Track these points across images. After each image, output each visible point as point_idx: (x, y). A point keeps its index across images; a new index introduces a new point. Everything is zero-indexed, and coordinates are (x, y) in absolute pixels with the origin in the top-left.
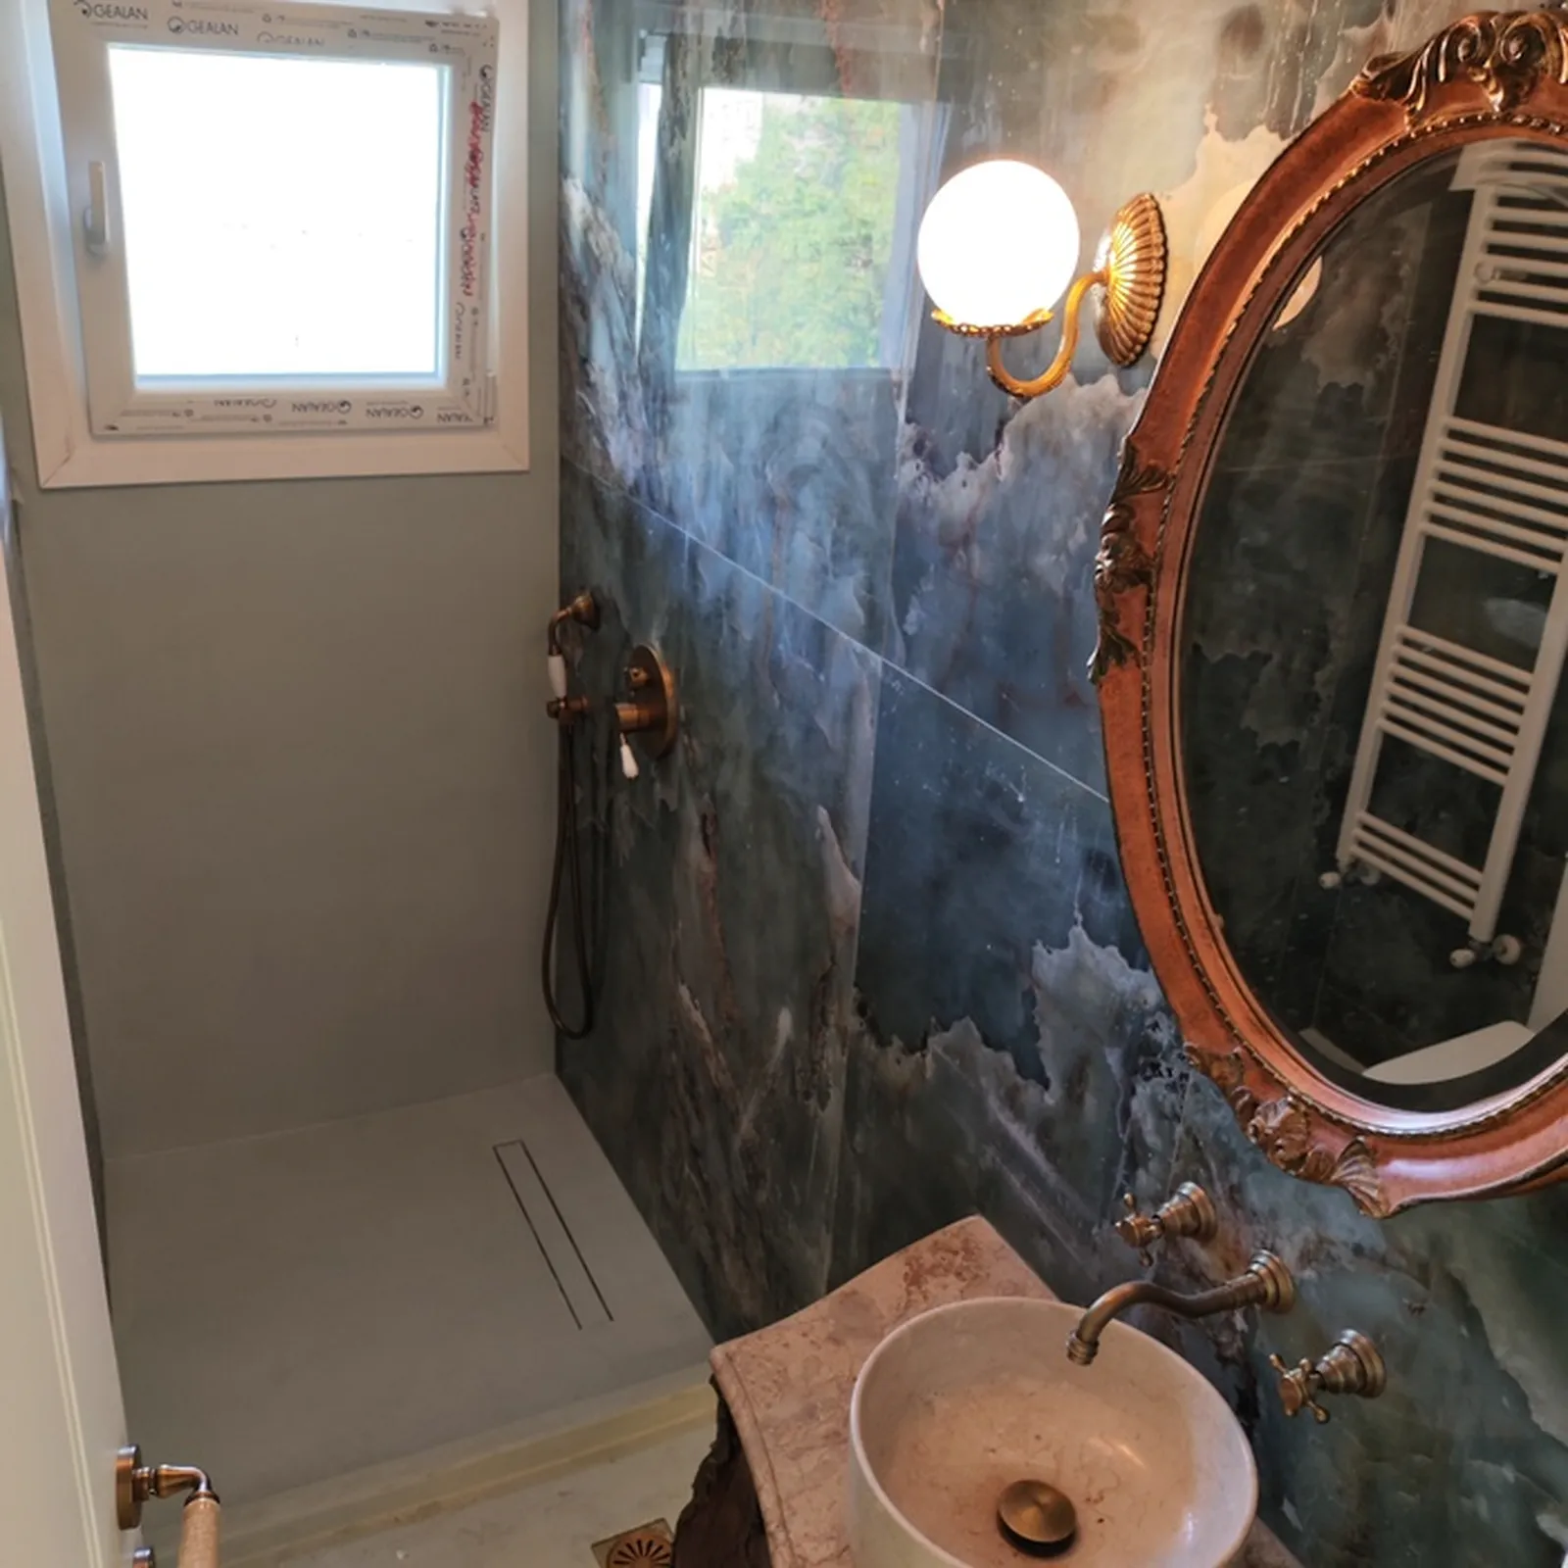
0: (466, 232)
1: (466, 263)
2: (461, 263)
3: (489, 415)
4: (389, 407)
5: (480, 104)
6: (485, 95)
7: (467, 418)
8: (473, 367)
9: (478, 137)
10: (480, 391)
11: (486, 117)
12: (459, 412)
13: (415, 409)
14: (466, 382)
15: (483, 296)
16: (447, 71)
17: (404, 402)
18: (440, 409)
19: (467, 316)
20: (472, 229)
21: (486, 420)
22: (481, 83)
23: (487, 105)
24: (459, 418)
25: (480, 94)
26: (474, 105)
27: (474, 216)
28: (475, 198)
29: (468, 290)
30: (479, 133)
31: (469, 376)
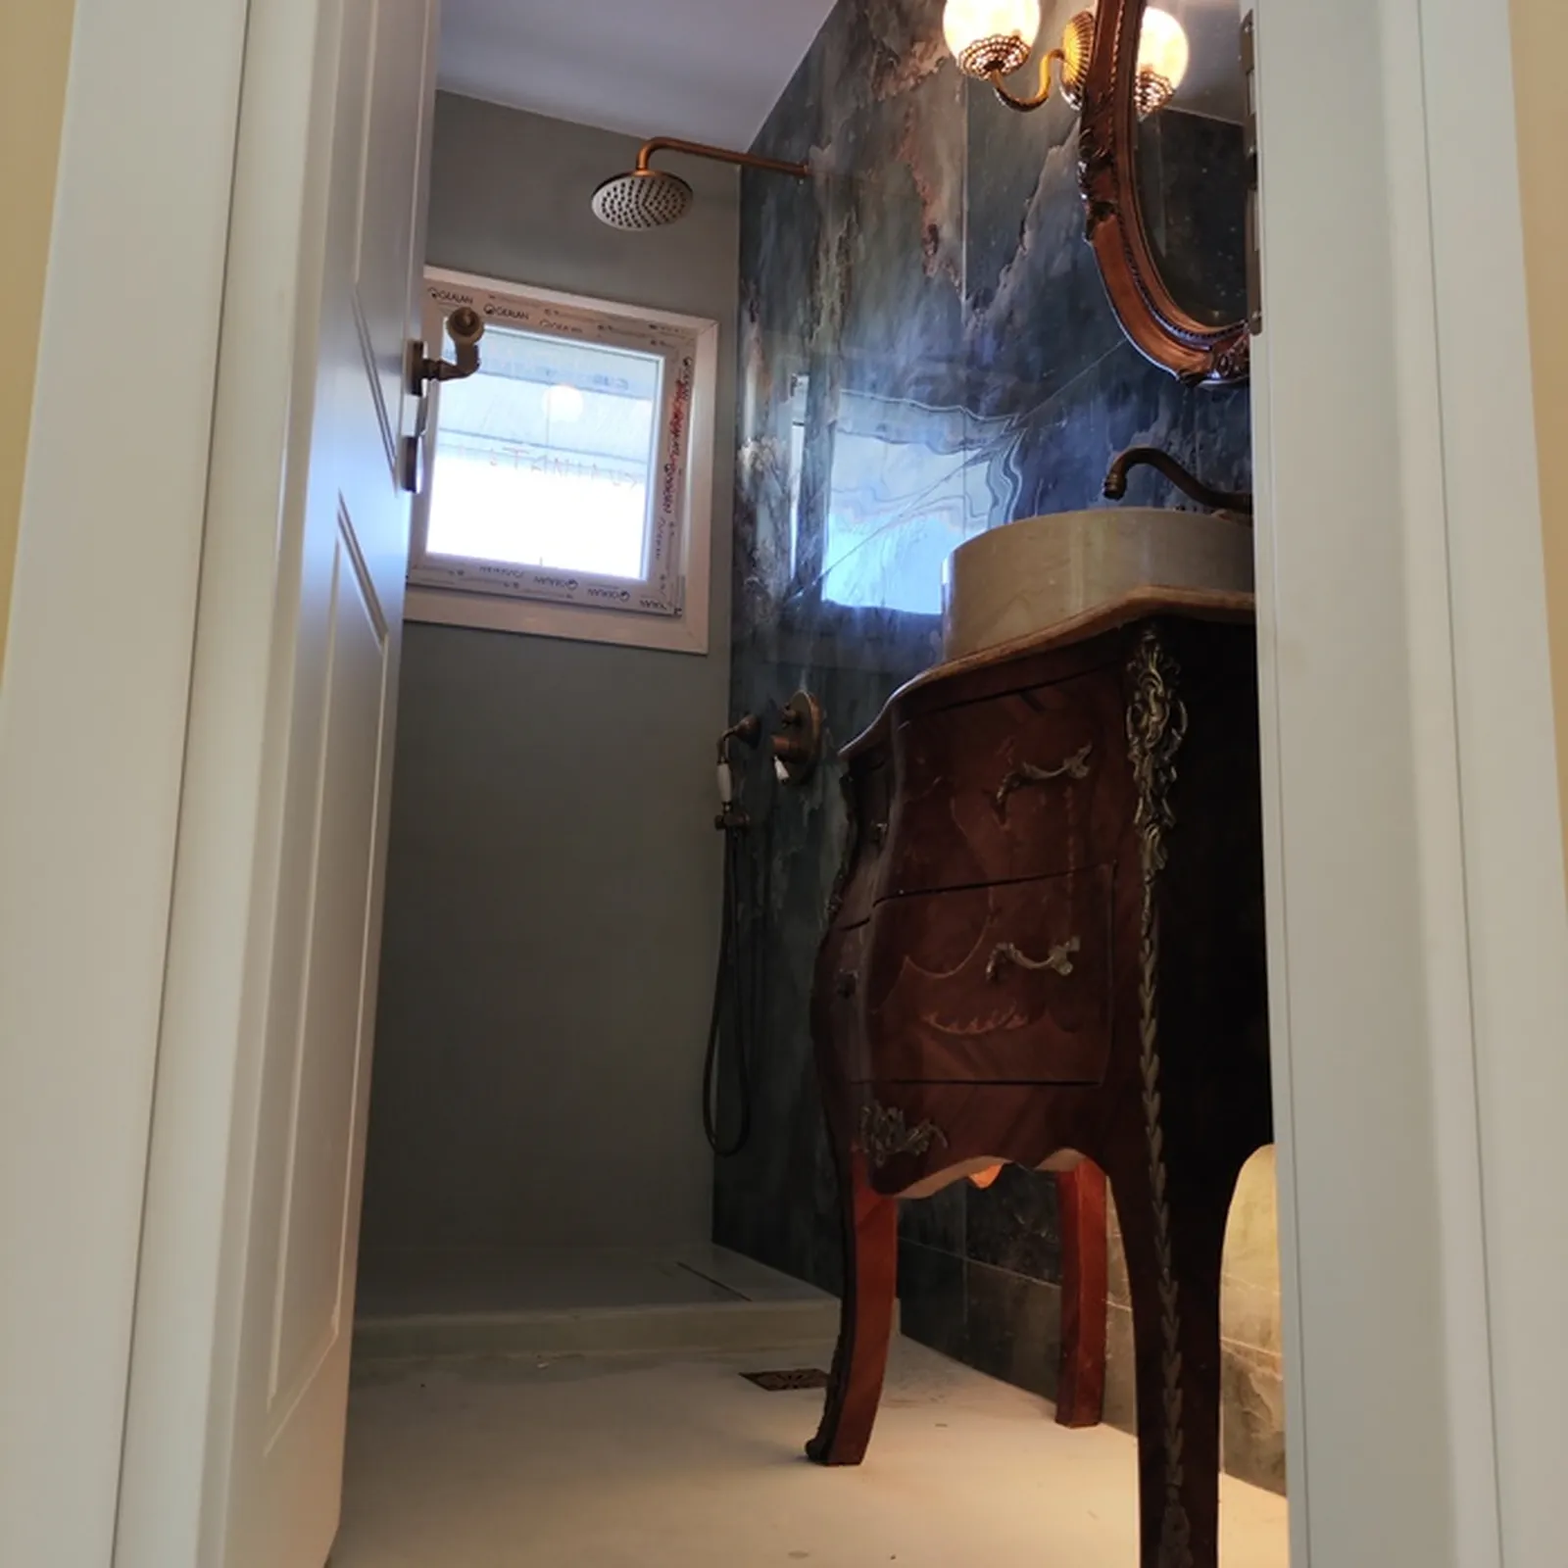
0: (669, 467)
1: (668, 489)
2: (664, 489)
3: (678, 606)
4: (605, 590)
5: (683, 381)
6: (686, 377)
7: (662, 606)
8: (668, 567)
9: (681, 403)
10: (672, 585)
11: (687, 391)
12: (656, 601)
13: (624, 594)
14: (663, 578)
15: (679, 514)
16: (661, 360)
17: (616, 588)
18: (643, 596)
19: (666, 529)
20: (673, 465)
21: (676, 610)
22: (684, 368)
23: (687, 383)
24: (656, 605)
25: (682, 375)
26: (679, 382)
27: (675, 456)
28: (676, 445)
29: (669, 509)
30: (680, 400)
31: (665, 573)
